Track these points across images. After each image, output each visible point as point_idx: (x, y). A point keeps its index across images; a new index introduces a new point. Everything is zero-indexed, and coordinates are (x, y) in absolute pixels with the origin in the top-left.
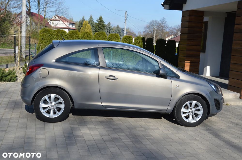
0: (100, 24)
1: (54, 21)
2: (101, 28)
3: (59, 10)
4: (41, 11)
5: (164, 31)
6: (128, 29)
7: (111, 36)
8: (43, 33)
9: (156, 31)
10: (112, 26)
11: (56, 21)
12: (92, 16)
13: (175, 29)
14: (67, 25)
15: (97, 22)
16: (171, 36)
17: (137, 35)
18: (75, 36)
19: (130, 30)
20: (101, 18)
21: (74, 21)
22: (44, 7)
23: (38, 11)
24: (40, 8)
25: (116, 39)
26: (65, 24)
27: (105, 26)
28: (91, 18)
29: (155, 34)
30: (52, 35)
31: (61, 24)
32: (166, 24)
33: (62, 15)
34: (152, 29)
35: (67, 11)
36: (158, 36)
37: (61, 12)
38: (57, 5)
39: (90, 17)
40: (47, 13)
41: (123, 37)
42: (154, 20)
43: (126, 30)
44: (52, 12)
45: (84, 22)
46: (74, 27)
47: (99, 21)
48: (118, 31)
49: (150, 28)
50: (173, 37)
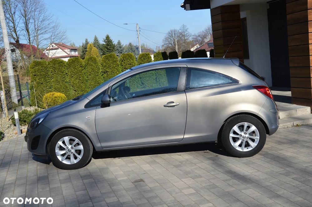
0: (108, 45)
1: (50, 51)
2: (110, 50)
3: (54, 36)
4: (33, 41)
5: (187, 40)
6: (144, 45)
7: (123, 57)
8: (34, 67)
9: (177, 42)
10: (123, 45)
11: (53, 50)
12: (97, 37)
13: (199, 36)
14: (68, 53)
15: (105, 43)
16: (196, 45)
17: (155, 50)
18: (77, 65)
19: (145, 46)
20: (108, 37)
21: (75, 46)
22: (35, 34)
23: (28, 41)
24: (31, 36)
25: (130, 60)
26: (65, 52)
27: (114, 47)
28: (96, 40)
29: (177, 47)
30: (46, 68)
31: (59, 53)
32: (187, 32)
33: (59, 41)
34: (172, 41)
35: (65, 35)
36: (180, 48)
37: (57, 37)
38: (50, 30)
39: (94, 39)
40: (40, 41)
41: (138, 56)
42: (173, 29)
43: (141, 47)
44: (45, 39)
45: (88, 46)
46: (76, 54)
47: (106, 41)
48: (131, 50)
49: (169, 40)
50: (199, 46)
